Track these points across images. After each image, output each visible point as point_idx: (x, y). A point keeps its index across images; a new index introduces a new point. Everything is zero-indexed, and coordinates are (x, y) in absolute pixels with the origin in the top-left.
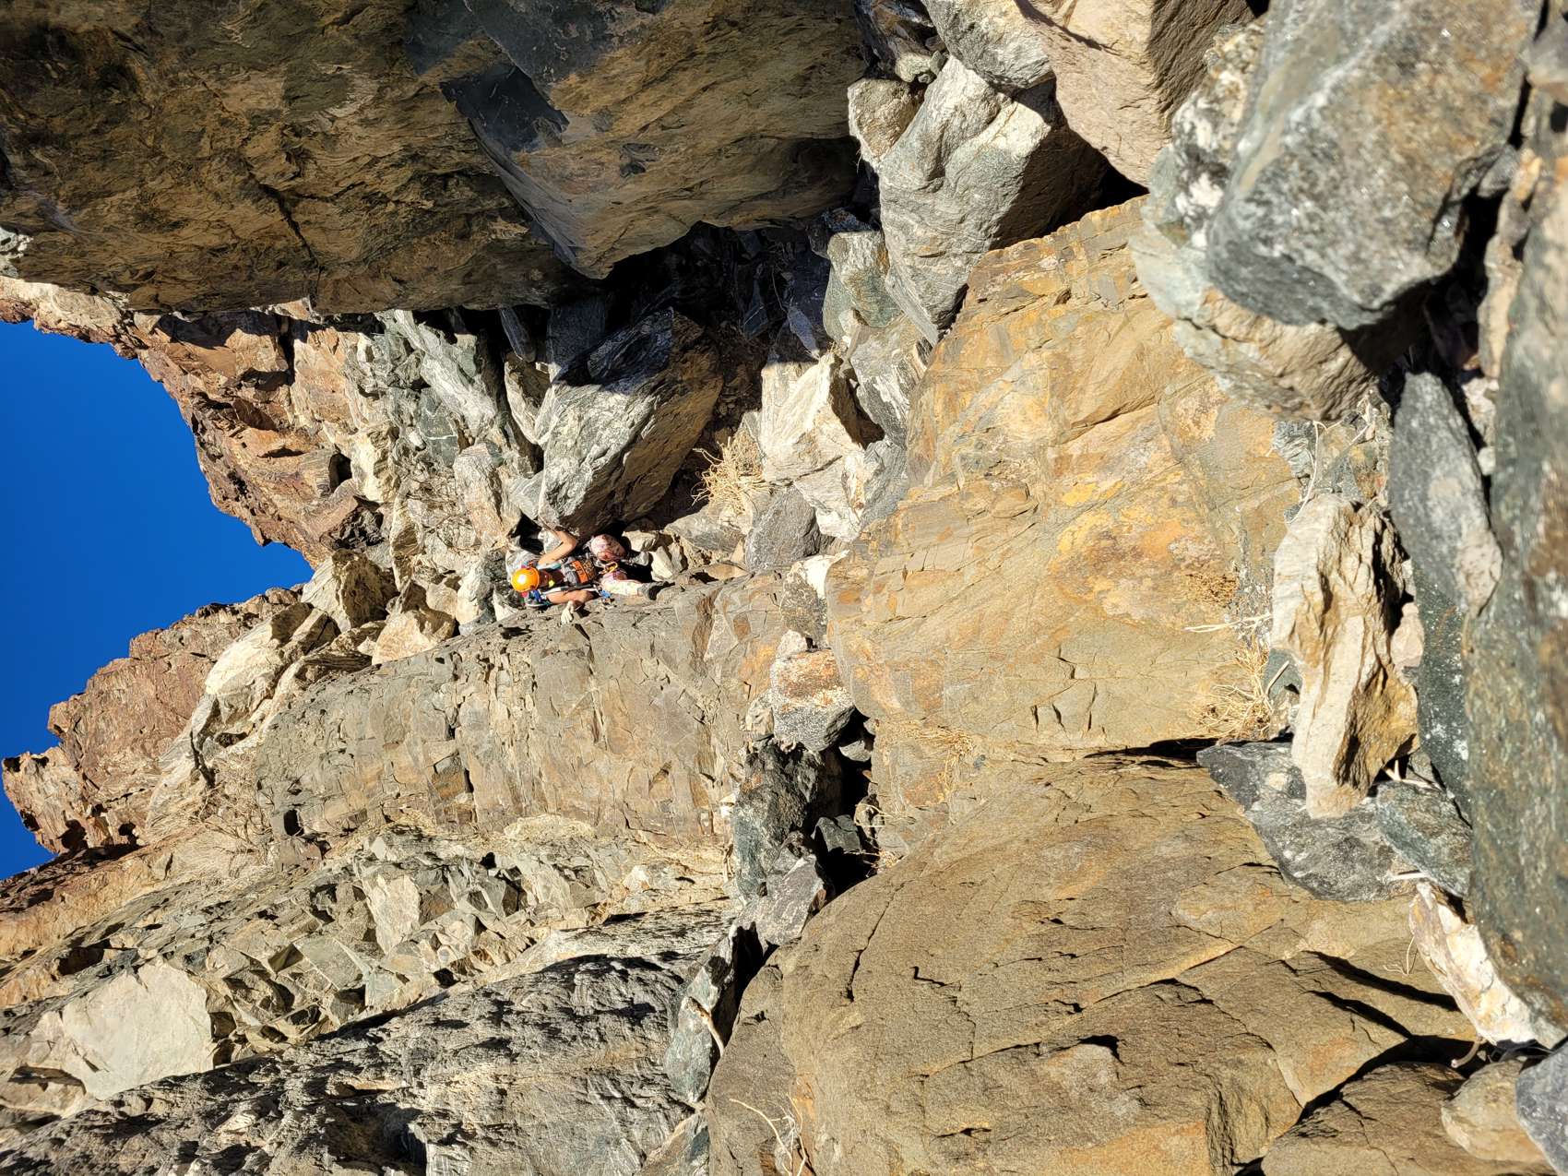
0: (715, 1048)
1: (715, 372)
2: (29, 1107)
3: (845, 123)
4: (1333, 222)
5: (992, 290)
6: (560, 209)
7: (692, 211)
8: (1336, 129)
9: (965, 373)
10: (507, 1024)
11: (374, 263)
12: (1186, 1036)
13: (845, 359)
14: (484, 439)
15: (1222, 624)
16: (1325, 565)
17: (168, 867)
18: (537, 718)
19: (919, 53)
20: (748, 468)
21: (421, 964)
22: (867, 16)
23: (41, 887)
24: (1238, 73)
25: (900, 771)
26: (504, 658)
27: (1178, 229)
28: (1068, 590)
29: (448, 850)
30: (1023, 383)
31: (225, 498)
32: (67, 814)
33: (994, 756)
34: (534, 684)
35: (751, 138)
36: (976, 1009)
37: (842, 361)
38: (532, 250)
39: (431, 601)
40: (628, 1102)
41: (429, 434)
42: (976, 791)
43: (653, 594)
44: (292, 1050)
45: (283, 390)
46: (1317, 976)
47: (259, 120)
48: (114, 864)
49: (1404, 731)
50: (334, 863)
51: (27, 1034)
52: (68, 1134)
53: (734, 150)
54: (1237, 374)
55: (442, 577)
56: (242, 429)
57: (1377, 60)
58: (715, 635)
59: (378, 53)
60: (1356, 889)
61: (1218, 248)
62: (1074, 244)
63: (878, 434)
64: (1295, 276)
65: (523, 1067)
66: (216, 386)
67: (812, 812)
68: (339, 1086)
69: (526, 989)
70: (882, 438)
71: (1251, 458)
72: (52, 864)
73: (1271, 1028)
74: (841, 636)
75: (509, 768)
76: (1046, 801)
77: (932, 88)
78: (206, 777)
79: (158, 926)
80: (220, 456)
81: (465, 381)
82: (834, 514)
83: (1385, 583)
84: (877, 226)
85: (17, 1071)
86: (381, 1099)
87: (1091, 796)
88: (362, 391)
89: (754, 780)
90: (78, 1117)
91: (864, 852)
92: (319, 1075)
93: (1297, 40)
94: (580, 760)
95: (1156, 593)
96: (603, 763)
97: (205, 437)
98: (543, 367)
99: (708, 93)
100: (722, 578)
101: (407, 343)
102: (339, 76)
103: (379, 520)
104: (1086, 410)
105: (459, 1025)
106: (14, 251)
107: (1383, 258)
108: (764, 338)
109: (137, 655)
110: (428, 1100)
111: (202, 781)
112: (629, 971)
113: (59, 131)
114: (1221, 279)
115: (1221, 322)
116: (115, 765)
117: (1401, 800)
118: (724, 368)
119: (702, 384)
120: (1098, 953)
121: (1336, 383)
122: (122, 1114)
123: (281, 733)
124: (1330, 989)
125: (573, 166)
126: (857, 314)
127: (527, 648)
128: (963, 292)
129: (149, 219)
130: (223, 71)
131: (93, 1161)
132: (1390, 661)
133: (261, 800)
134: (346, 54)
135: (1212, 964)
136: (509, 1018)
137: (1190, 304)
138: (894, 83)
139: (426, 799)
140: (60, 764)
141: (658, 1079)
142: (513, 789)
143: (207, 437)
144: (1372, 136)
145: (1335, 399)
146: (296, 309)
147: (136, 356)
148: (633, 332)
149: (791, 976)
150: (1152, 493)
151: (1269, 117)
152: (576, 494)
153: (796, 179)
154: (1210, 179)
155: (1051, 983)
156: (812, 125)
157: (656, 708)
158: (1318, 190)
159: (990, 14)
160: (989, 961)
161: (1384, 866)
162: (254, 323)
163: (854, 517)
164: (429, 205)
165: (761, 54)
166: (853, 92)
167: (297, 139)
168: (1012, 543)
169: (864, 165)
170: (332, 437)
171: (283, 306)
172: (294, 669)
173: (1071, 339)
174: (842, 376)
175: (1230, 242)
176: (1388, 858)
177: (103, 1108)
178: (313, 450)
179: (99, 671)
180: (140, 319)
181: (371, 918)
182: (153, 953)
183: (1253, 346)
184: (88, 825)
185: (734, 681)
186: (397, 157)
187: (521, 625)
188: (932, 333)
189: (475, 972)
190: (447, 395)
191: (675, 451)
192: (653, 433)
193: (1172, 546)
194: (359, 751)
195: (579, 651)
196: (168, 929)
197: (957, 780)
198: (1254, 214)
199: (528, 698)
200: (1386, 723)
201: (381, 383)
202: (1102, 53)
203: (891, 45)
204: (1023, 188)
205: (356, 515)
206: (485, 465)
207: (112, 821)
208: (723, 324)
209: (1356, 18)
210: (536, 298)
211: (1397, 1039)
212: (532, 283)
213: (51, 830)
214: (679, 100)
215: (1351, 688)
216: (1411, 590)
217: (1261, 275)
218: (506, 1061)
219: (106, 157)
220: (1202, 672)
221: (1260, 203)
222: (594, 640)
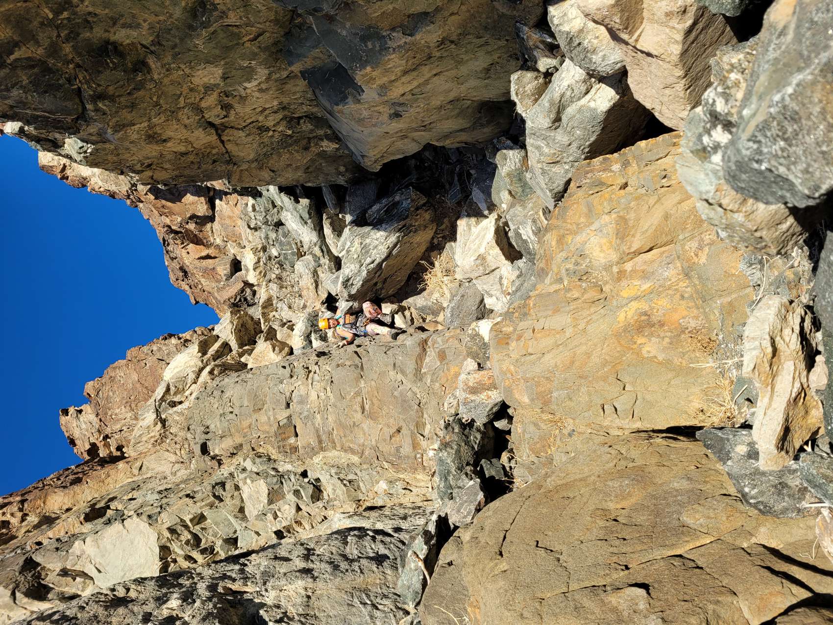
0: (425, 579)
1: (432, 221)
2: (66, 589)
3: (509, 93)
4: (795, 152)
5: (584, 181)
6: (356, 135)
7: (425, 137)
8: (798, 105)
9: (569, 225)
10: (312, 561)
11: (261, 162)
12: (688, 586)
13: (503, 216)
14: (311, 253)
15: (709, 364)
16: (773, 332)
17: (140, 468)
18: (332, 400)
19: (550, 57)
20: (448, 272)
21: (267, 526)
22: (523, 38)
23: (77, 476)
24: (740, 74)
25: (527, 436)
26: (316, 368)
27: (703, 153)
28: (623, 342)
29: (283, 467)
30: (601, 231)
31: (177, 280)
32: (91, 439)
33: (580, 430)
34: (332, 382)
35: (457, 100)
36: (571, 565)
37: (501, 217)
38: (341, 156)
39: (279, 337)
40: (375, 606)
41: (282, 250)
42: (569, 449)
43: (395, 337)
44: (201, 567)
45: (209, 225)
46: (762, 557)
47: (209, 89)
48: (113, 466)
49: (815, 425)
50: (225, 471)
51: (67, 551)
52: (87, 604)
53: (449, 106)
54: (731, 229)
55: (285, 324)
56: (188, 245)
57: (821, 71)
58: (427, 360)
59: (270, 56)
60: (785, 511)
61: (730, 164)
62: (630, 159)
63: (519, 256)
64: (773, 179)
65: (320, 584)
66: (176, 222)
67: (478, 456)
68: (225, 588)
69: (322, 543)
70: (521, 258)
71: (727, 275)
72: (82, 464)
73: (736, 584)
74: (497, 362)
75: (317, 425)
76: (609, 455)
77: (556, 76)
78: (161, 422)
79: (134, 499)
80: (176, 258)
81: (303, 222)
82: (494, 298)
83: (806, 343)
84: (523, 146)
85: (61, 570)
86: (246, 596)
87: (634, 453)
88: (249, 227)
89: (448, 437)
90: (92, 595)
91: (506, 479)
92: (215, 582)
93: (776, 59)
94: (354, 423)
95: (671, 346)
96: (366, 425)
97: (169, 248)
98: (343, 216)
99: (436, 77)
100: (432, 329)
101: (273, 203)
102: (250, 67)
103: (254, 293)
104: (635, 246)
105: (287, 560)
106: (85, 152)
107: (821, 171)
108: (459, 204)
109: (130, 359)
110: (270, 598)
111: (159, 425)
112: (377, 536)
113: (111, 93)
114: (731, 180)
115: (724, 202)
116: (116, 415)
117: (813, 462)
118: (437, 220)
119: (426, 227)
120: (638, 539)
121: (785, 235)
122: (114, 595)
123: (200, 401)
124: (769, 565)
125: (365, 113)
126: (510, 193)
127: (329, 363)
128: (568, 182)
129: (152, 137)
130: (193, 64)
131: (99, 619)
132: (808, 386)
133: (189, 436)
134: (254, 56)
135: (703, 547)
136: (313, 558)
137: (708, 192)
138: (536, 73)
139: (273, 440)
140: (89, 413)
141: (390, 595)
142: (319, 436)
143: (170, 248)
144: (818, 109)
145: (784, 244)
146: (218, 185)
147: (137, 206)
148: (391, 199)
149: (468, 542)
150: (670, 292)
151: (760, 98)
152: (358, 283)
153: (480, 122)
154: (723, 128)
155: (612, 553)
156: (491, 93)
157: (395, 397)
158: (786, 136)
159: (589, 38)
160: (578, 540)
161: (800, 499)
162: (196, 191)
163: (505, 299)
164: (290, 132)
165: (465, 57)
166: (514, 77)
167: (226, 99)
168: (593, 316)
169: (518, 115)
170: (232, 250)
171: (212, 182)
172: (208, 369)
173: (628, 209)
174: (501, 225)
175: (737, 161)
176: (803, 494)
177: (105, 592)
178: (222, 256)
179: (111, 366)
180: (140, 187)
181: (242, 501)
182: (132, 513)
183: (741, 214)
184: (100, 445)
185: (437, 384)
186: (275, 108)
187: (326, 350)
188: (551, 204)
189: (295, 532)
190: (294, 230)
191: (410, 261)
192: (399, 252)
193: (681, 321)
194: (240, 413)
195: (356, 365)
196: (140, 501)
197: (558, 442)
198: (752, 147)
199: (328, 389)
200: (805, 420)
201: (259, 223)
202: (654, 60)
203: (535, 53)
204: (603, 128)
205: (243, 290)
206: (311, 266)
207: (113, 443)
208: (438, 196)
209: (810, 49)
210: (341, 181)
211: (808, 594)
212: (340, 173)
213: (82, 447)
214: (421, 80)
215: (786, 400)
216: (821, 348)
217: (753, 178)
218: (311, 580)
219: (133, 106)
220: (696, 390)
221: (755, 142)
222: (364, 360)
